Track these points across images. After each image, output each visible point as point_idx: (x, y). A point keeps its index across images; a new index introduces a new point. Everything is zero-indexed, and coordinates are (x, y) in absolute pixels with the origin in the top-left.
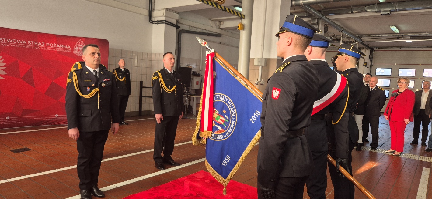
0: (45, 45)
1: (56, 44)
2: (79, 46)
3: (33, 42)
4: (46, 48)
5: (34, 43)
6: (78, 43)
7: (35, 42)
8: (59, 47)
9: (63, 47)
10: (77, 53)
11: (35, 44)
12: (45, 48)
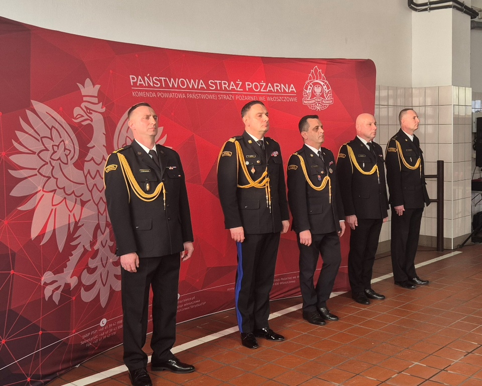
0: (243, 86)
1: (265, 84)
2: (315, 84)
3: (218, 82)
4: (247, 95)
5: (220, 84)
6: (312, 74)
7: (223, 82)
8: (272, 89)
9: (280, 89)
10: (310, 102)
11: (223, 86)
12: (245, 95)
